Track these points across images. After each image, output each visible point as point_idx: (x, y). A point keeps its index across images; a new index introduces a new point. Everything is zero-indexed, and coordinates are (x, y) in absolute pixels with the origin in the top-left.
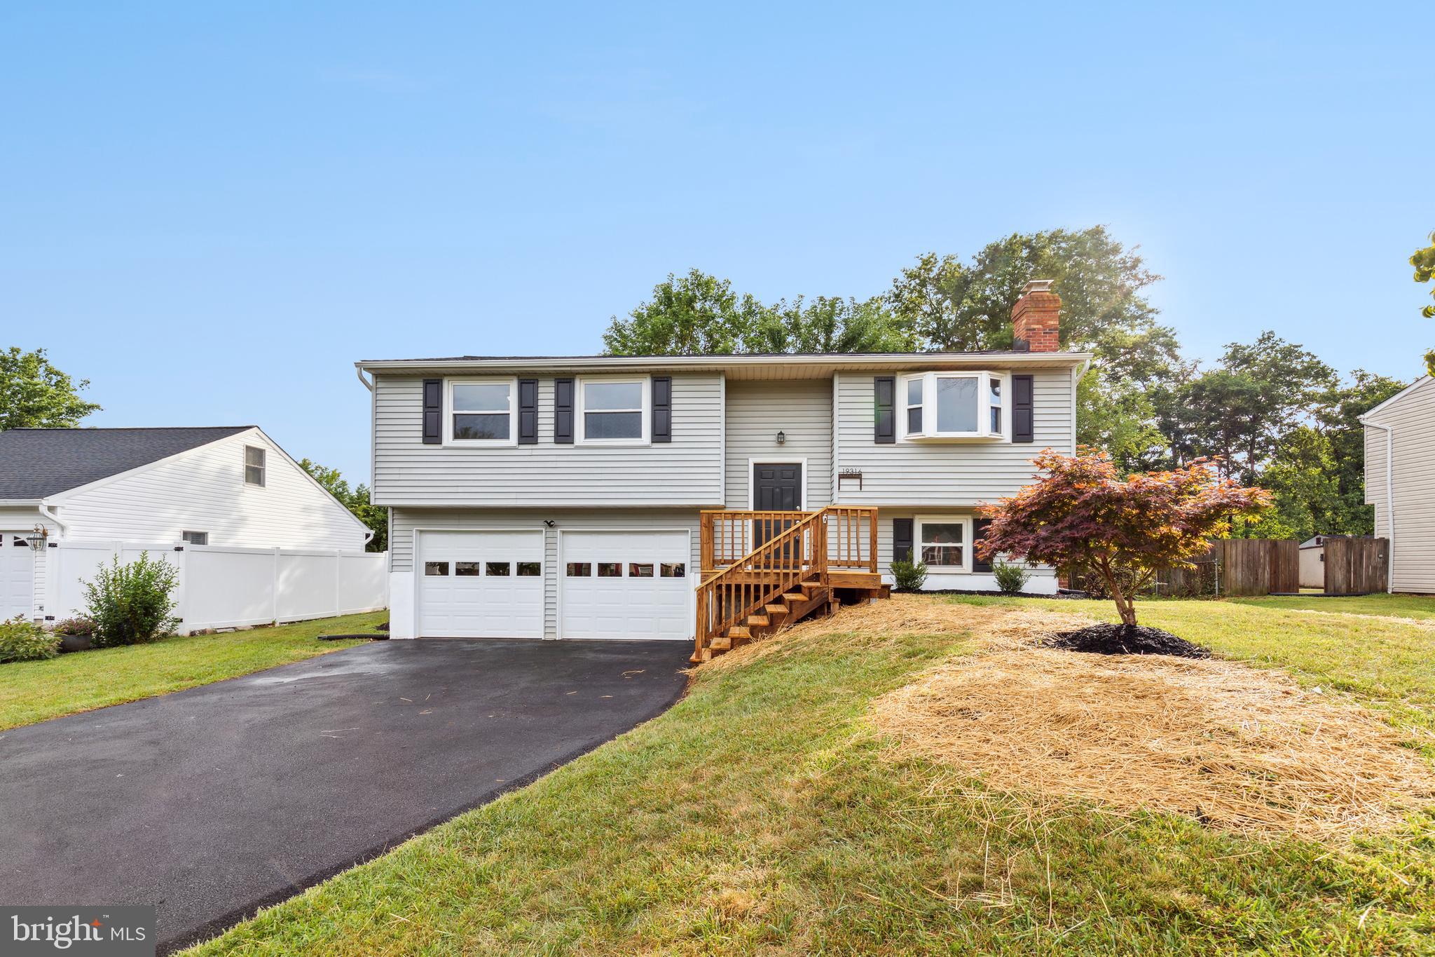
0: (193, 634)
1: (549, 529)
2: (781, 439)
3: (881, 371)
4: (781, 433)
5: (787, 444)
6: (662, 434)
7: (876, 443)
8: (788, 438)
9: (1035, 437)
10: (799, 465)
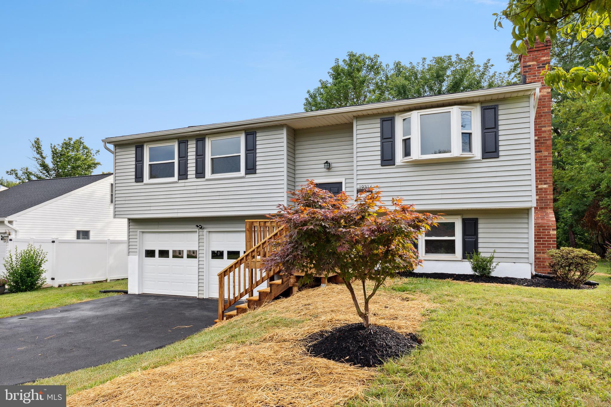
0: (60, 286)
1: (200, 230)
2: (328, 166)
3: (384, 114)
4: (327, 162)
5: (333, 169)
6: (251, 169)
7: (382, 166)
8: (333, 165)
9: (501, 153)
10: (341, 183)
